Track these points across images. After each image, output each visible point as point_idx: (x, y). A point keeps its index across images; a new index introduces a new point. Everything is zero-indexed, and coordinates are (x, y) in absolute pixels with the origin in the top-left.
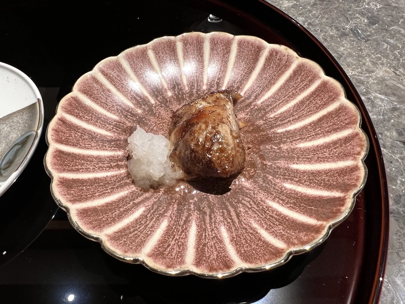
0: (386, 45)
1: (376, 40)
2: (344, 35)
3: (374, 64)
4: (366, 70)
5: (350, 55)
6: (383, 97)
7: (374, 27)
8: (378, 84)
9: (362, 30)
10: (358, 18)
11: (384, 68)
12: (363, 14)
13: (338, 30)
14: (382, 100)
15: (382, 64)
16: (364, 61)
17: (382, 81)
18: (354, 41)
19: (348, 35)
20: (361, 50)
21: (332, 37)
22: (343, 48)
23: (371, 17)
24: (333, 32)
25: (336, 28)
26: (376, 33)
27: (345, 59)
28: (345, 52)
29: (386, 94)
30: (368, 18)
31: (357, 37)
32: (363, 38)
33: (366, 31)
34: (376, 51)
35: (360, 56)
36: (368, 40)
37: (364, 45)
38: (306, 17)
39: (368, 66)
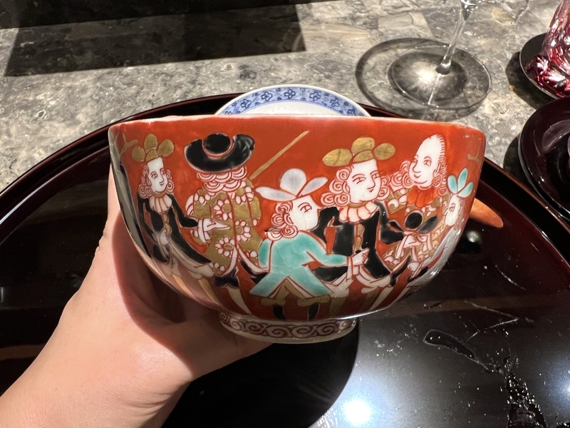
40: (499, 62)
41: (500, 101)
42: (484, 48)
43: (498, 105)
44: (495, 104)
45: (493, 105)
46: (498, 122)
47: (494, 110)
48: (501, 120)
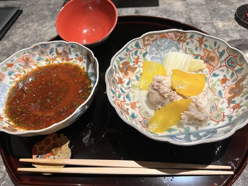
40: (229, 12)
41: (226, 24)
42: (224, 8)
43: (225, 25)
44: (224, 24)
45: (223, 25)
46: (223, 30)
47: (223, 26)
48: (225, 29)
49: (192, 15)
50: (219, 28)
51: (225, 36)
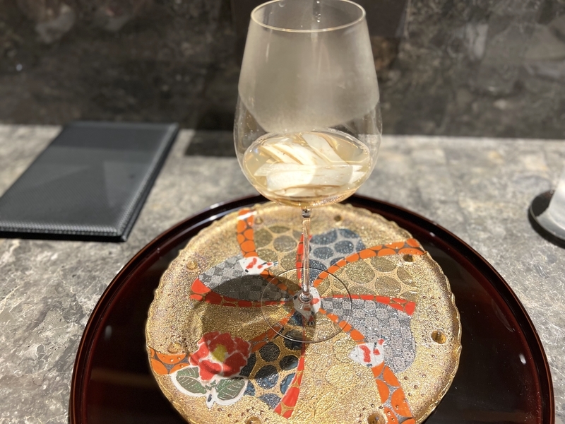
0: (561, 283)
1: (553, 278)
2: (529, 270)
3: (552, 299)
4: (546, 304)
5: (533, 289)
6: (557, 328)
7: (552, 265)
8: (554, 317)
9: (543, 267)
10: (540, 255)
11: (559, 304)
12: (544, 252)
13: (524, 265)
14: (557, 330)
15: (558, 300)
16: (544, 296)
17: (556, 314)
18: (536, 276)
19: (532, 270)
20: (542, 285)
21: (519, 270)
22: (528, 282)
23: (550, 256)
24: (520, 267)
25: (523, 263)
26: (553, 271)
27: (530, 292)
28: (530, 286)
29: (560, 326)
30: (548, 256)
31: (539, 273)
32: (544, 275)
33: (546, 269)
34: (553, 287)
35: (541, 291)
36: (548, 277)
37: (544, 281)
38: (499, 250)
39: (547, 300)
42: (479, 174)
45: (476, 207)
47: (476, 210)
49: (421, 183)
50: (470, 213)
51: (478, 230)
